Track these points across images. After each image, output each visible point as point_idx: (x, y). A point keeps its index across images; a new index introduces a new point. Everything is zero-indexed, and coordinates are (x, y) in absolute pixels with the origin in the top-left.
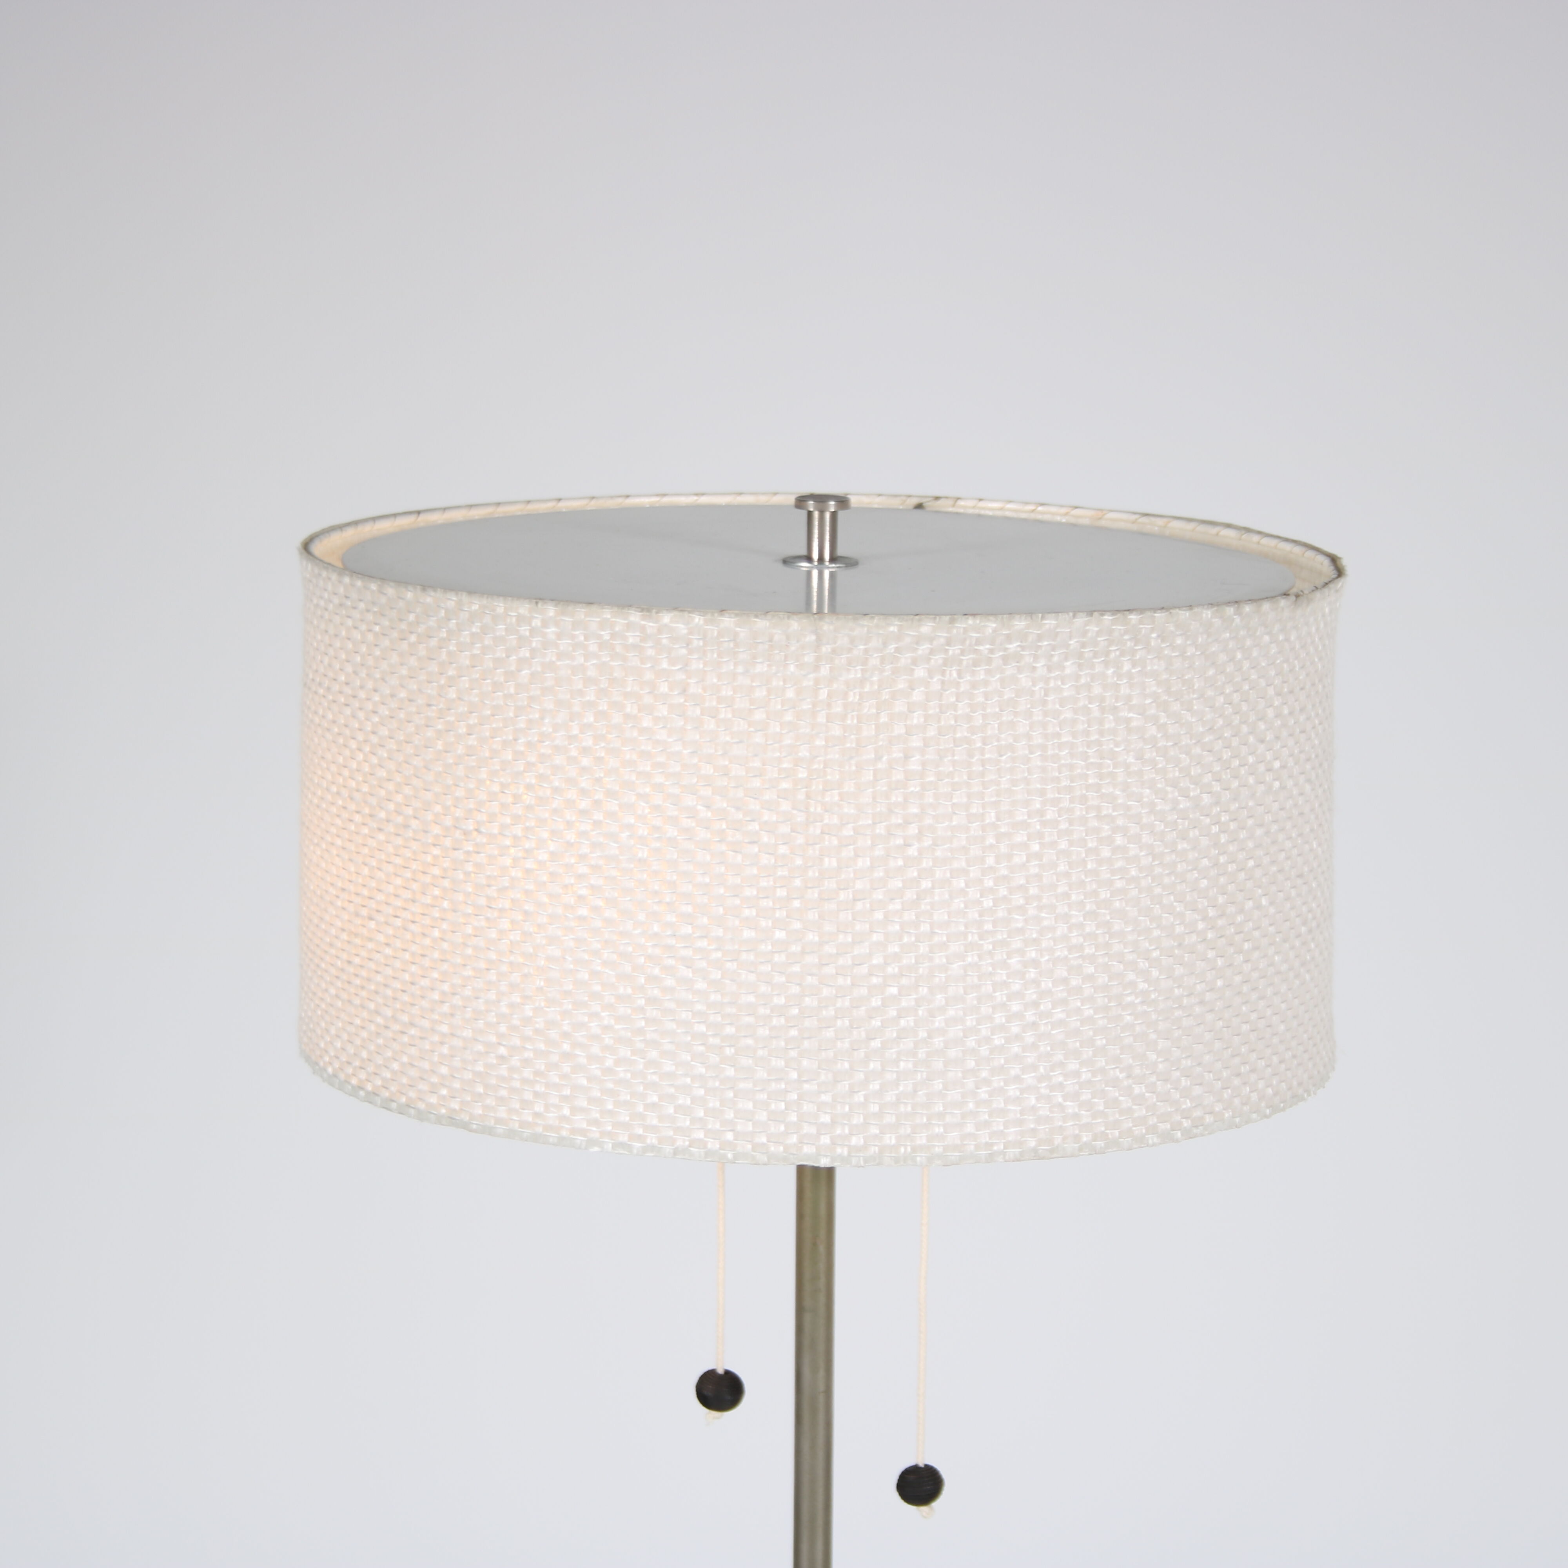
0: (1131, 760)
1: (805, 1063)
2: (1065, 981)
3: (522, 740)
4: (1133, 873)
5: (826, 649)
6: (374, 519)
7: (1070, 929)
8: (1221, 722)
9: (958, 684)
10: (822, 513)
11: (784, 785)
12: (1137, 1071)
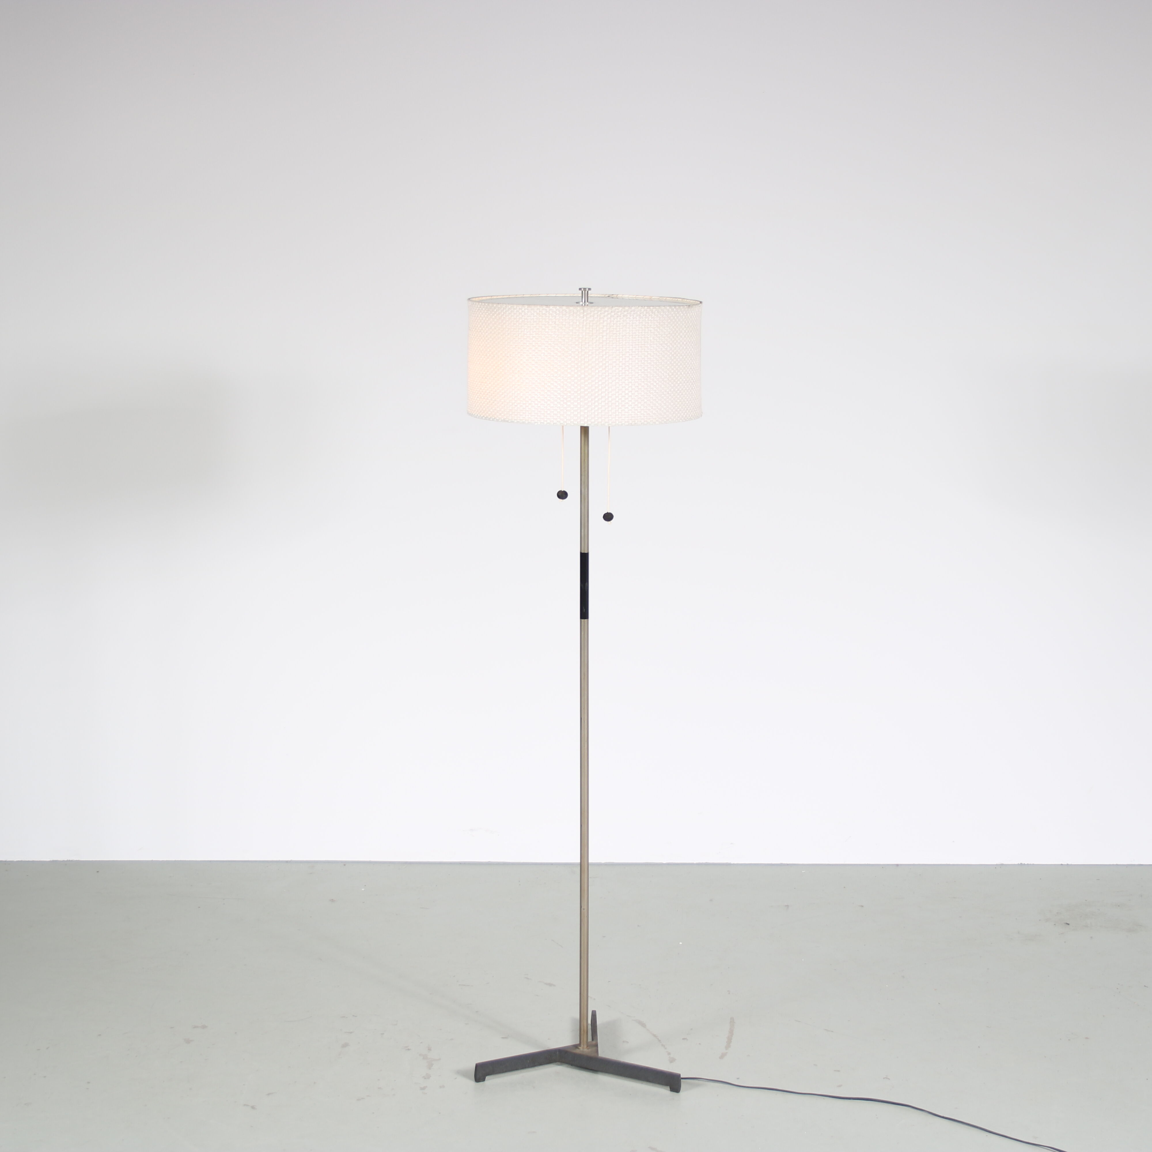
0: (652, 339)
1: (581, 403)
2: (638, 387)
3: (520, 335)
4: (652, 364)
5: (585, 314)
6: (482, 297)
7: (639, 375)
8: (672, 332)
9: (614, 322)
10: (585, 291)
11: (576, 343)
12: (654, 408)
